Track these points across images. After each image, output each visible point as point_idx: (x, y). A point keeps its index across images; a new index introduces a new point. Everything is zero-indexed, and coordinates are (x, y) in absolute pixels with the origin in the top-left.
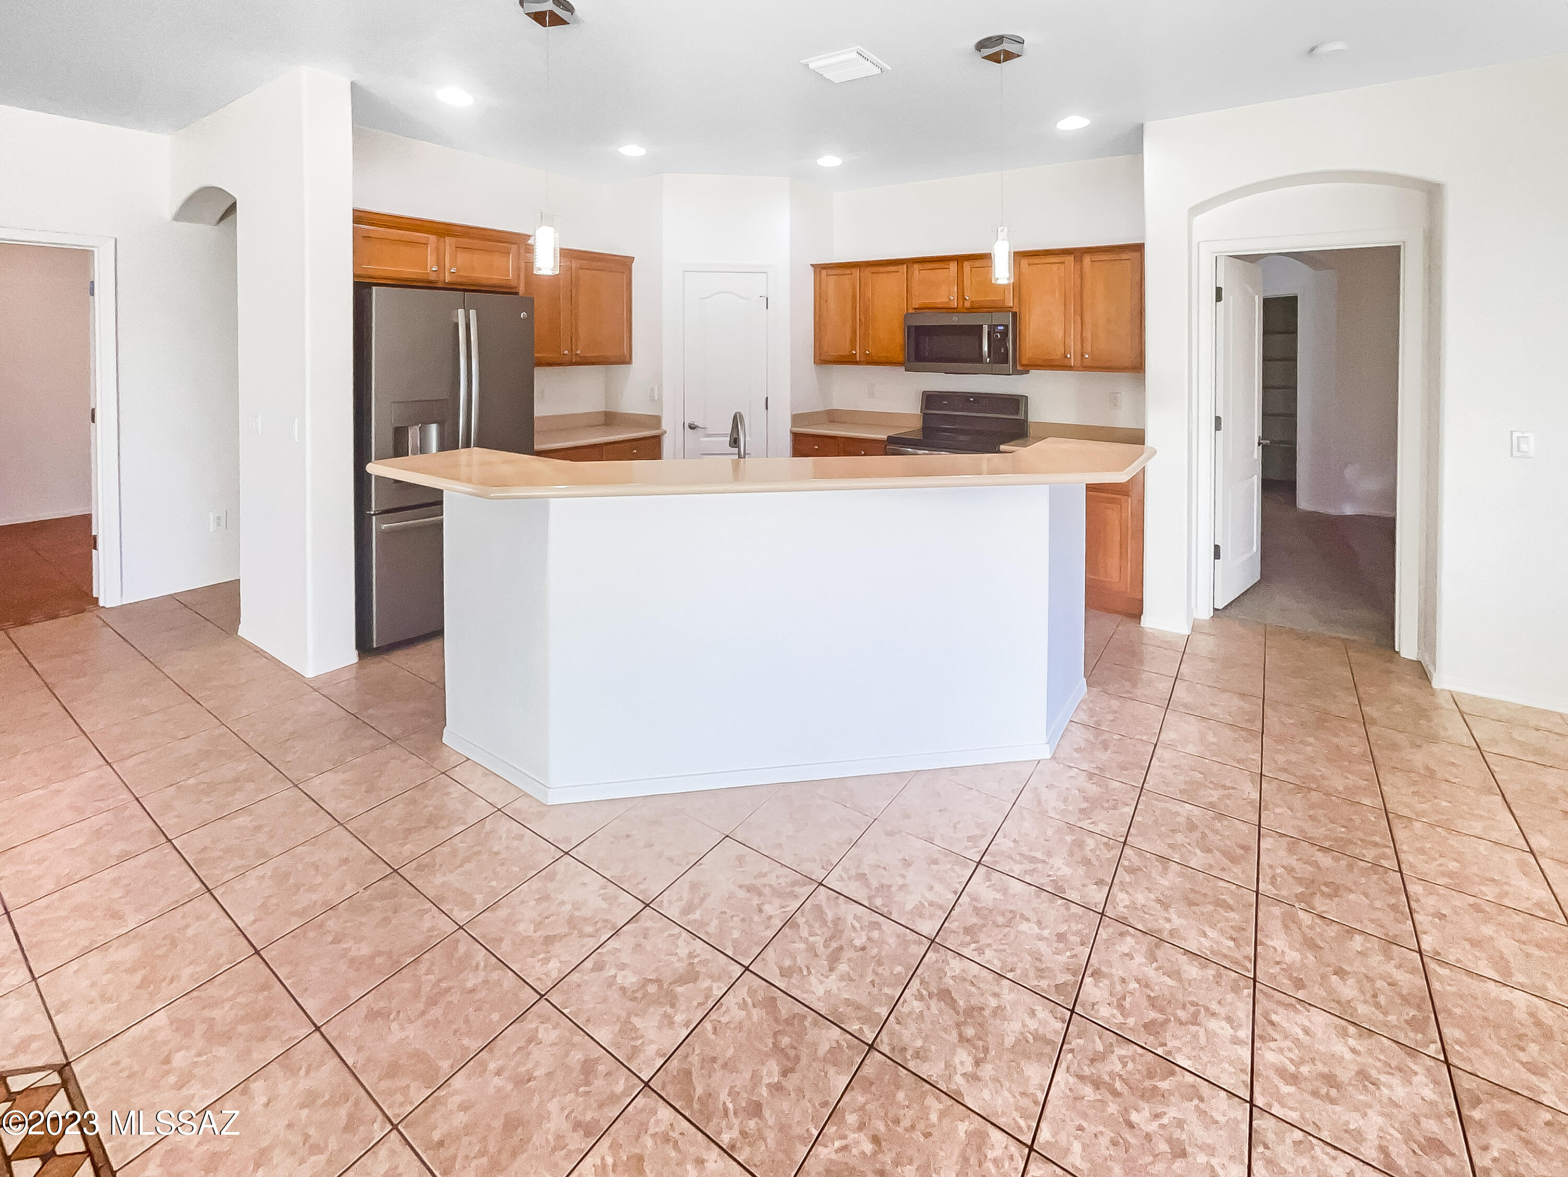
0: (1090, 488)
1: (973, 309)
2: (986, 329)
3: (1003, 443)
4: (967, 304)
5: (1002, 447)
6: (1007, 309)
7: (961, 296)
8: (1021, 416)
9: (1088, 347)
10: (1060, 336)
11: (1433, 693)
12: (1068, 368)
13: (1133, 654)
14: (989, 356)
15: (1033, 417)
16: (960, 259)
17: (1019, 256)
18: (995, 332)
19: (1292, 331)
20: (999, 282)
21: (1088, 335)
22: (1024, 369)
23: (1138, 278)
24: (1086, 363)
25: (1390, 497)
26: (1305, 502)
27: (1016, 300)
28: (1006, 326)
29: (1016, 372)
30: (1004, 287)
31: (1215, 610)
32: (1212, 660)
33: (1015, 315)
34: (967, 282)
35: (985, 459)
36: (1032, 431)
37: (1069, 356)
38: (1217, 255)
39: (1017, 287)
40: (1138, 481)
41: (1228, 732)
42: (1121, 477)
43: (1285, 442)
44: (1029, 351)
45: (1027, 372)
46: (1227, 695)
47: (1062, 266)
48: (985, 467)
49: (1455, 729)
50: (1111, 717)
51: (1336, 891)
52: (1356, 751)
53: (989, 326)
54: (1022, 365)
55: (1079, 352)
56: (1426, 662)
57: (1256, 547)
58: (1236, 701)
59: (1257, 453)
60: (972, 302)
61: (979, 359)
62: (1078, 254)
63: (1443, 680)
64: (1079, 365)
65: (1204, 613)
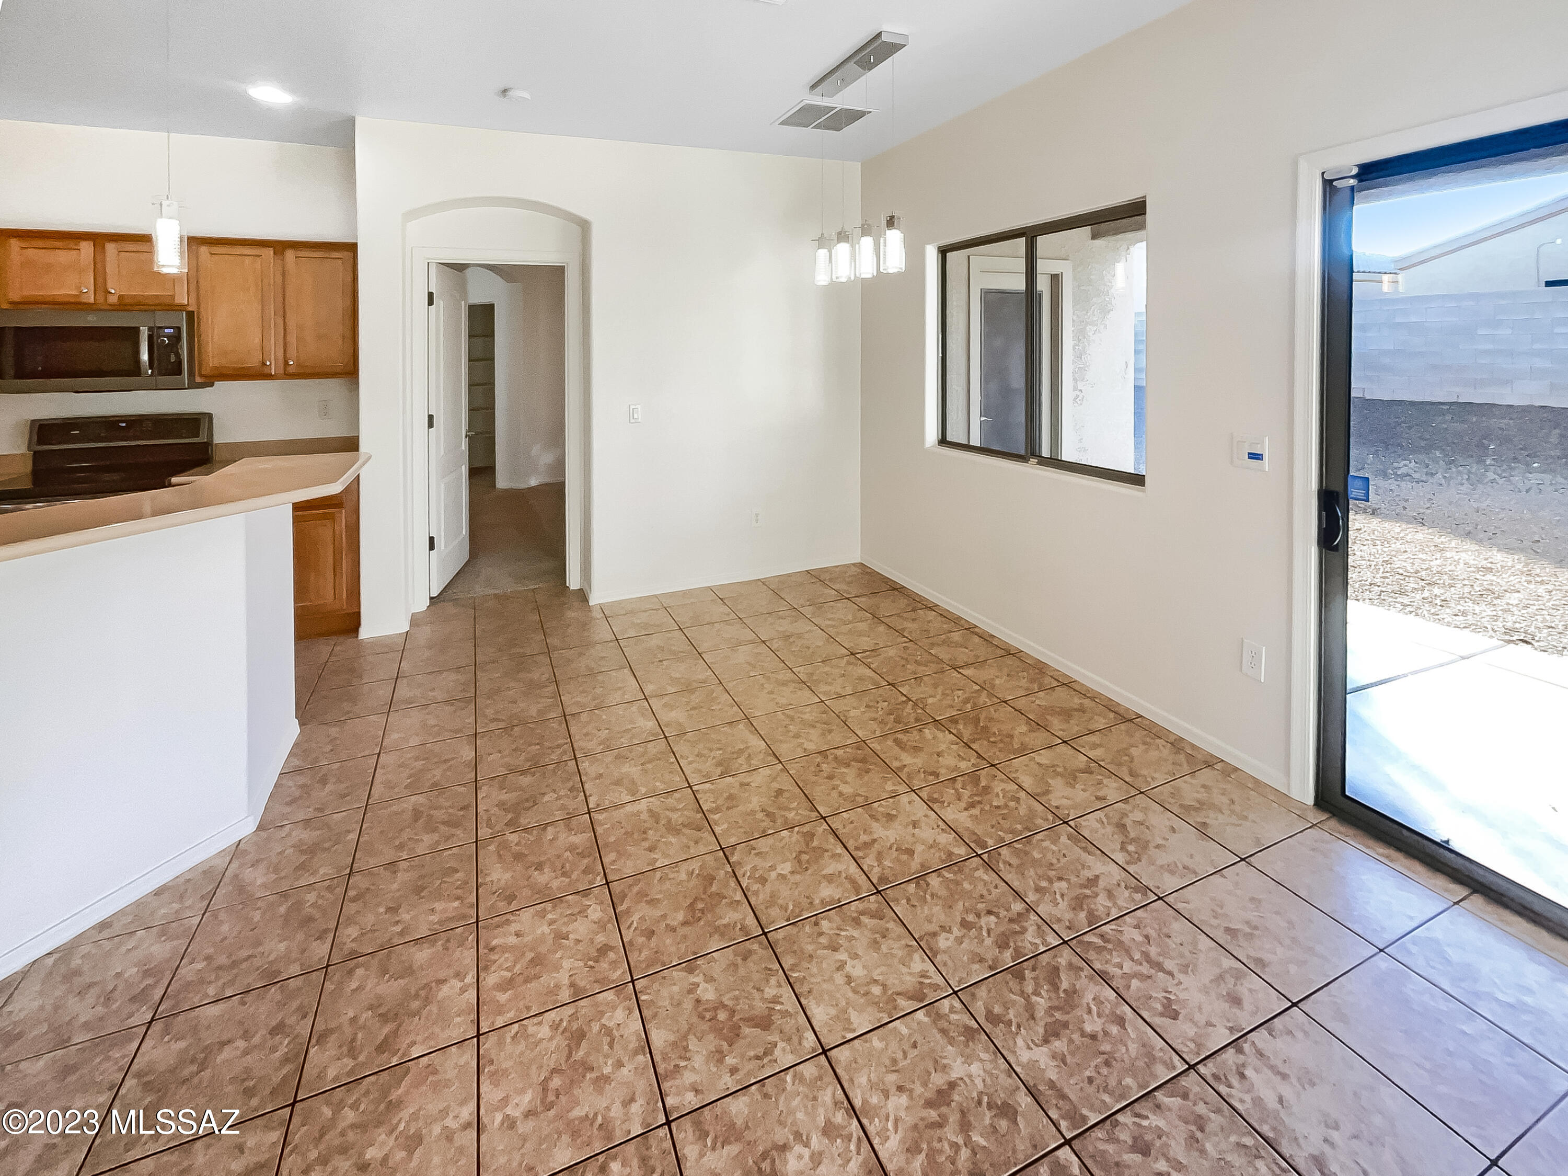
0: (297, 507)
1: (124, 305)
2: (144, 333)
3: (174, 475)
4: (113, 299)
5: (174, 480)
6: (181, 308)
7: (100, 286)
8: (202, 438)
9: (292, 352)
10: (257, 340)
11: (589, 608)
12: (269, 377)
13: (352, 671)
14: (151, 367)
15: (220, 437)
16: (99, 239)
17: (194, 243)
18: (159, 337)
19: (489, 334)
20: (165, 270)
21: (292, 339)
22: (208, 382)
23: (349, 279)
24: (291, 370)
25: (560, 465)
26: (502, 481)
27: (193, 295)
28: (178, 329)
29: (193, 385)
30: (173, 280)
31: (431, 598)
32: (430, 648)
33: (190, 315)
34: (110, 268)
35: (146, 498)
36: (218, 456)
37: (268, 363)
38: (429, 261)
39: (194, 278)
40: (354, 488)
41: (448, 708)
42: (334, 489)
43: (487, 432)
44: (212, 359)
45: (212, 385)
46: (445, 674)
47: (259, 259)
48: (147, 509)
49: (601, 632)
50: (329, 747)
51: (533, 801)
52: (544, 678)
53: (150, 329)
54: (201, 376)
55: (281, 361)
56: (586, 588)
57: (465, 531)
58: (453, 676)
59: (464, 446)
60: (121, 297)
61: (135, 370)
62: (280, 247)
63: (596, 598)
64: (281, 371)
65: (422, 604)
